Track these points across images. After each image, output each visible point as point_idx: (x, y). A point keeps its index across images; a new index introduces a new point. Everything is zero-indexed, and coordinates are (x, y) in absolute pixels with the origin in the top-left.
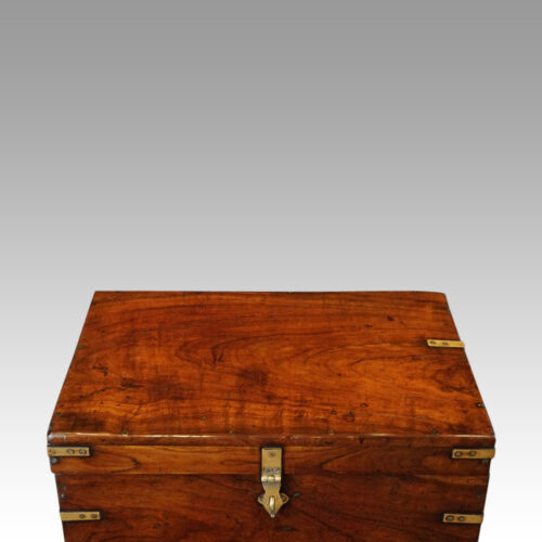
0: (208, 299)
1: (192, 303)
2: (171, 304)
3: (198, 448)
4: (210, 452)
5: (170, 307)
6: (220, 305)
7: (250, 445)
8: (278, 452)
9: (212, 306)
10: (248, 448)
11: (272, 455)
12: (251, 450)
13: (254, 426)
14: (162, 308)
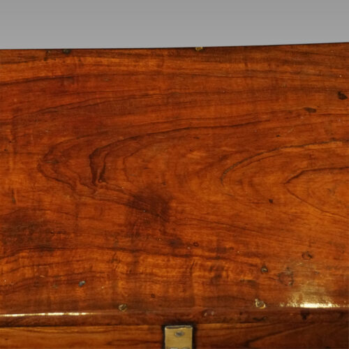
0: (82, 65)
1: (59, 73)
2: (29, 75)
3: (76, 329)
4: (92, 332)
5: (27, 81)
6: (99, 76)
7: (148, 324)
8: (187, 330)
9: (87, 76)
10: (146, 327)
11: (180, 334)
12: (149, 329)
13: (153, 296)
14: (17, 83)
